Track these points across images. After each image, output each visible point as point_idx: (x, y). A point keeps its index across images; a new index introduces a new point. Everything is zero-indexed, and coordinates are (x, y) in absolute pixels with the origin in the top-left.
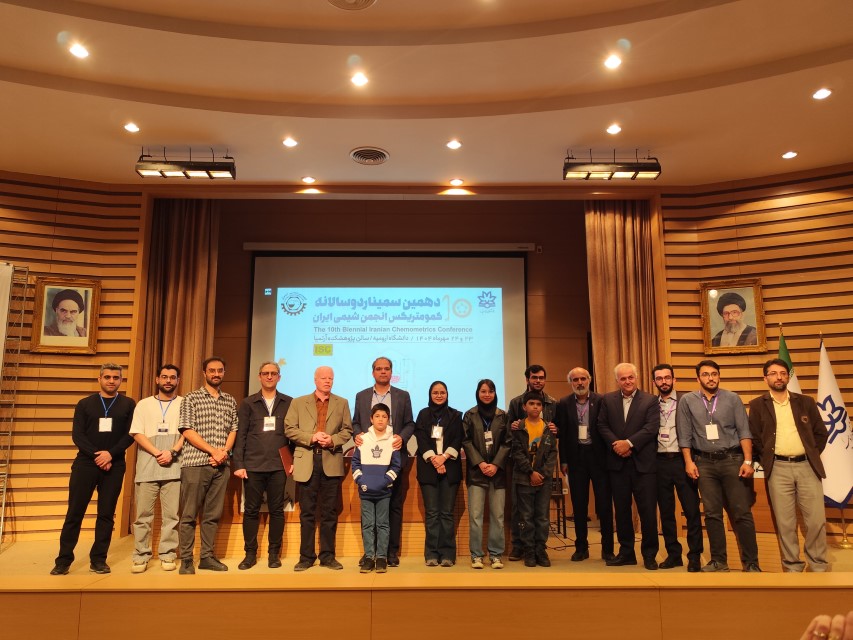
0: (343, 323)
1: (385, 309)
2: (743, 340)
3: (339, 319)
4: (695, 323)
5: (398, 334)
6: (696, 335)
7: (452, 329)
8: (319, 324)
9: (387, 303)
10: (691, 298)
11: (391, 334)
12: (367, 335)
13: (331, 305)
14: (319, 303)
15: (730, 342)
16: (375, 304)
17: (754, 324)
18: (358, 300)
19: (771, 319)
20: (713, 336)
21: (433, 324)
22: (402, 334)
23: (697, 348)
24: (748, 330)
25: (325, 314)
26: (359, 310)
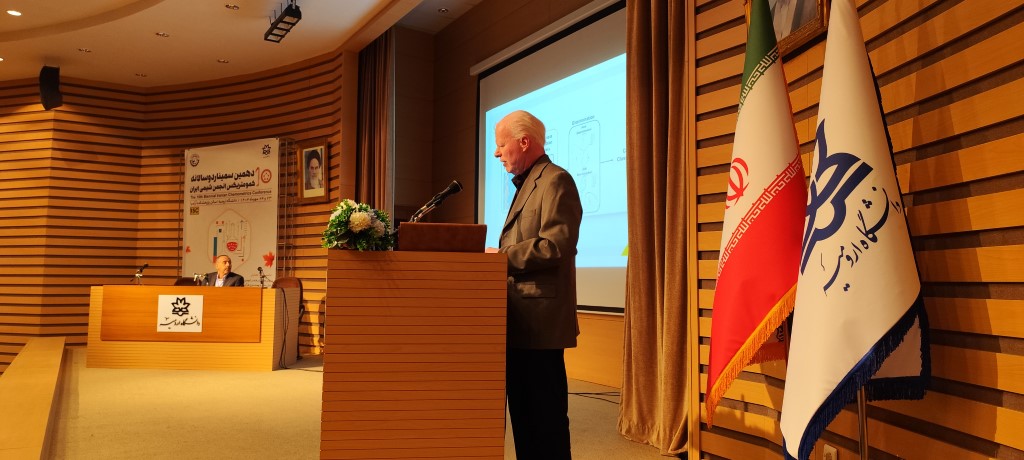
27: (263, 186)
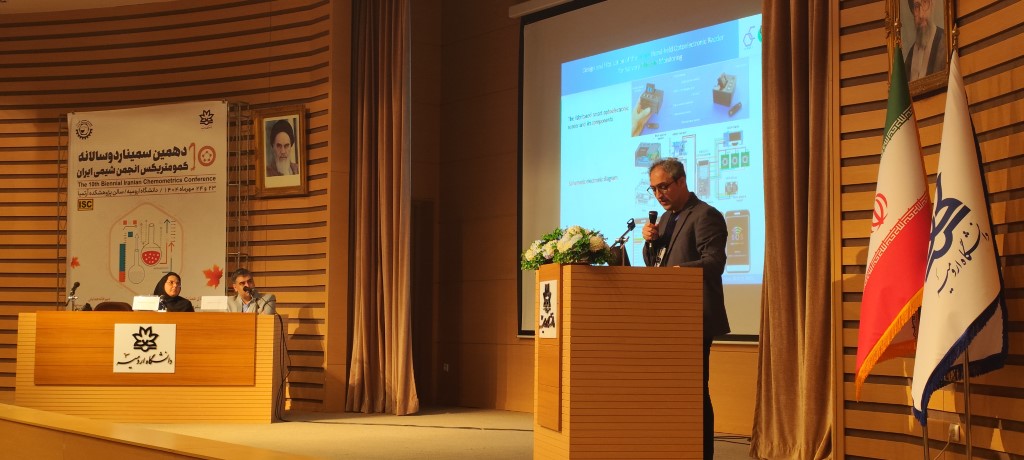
27: (201, 171)
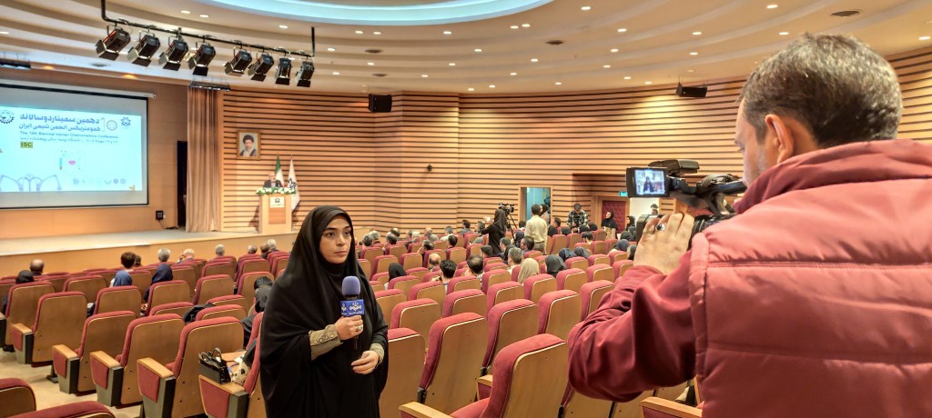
0: (38, 130)
1: (65, 123)
2: (252, 154)
3: (36, 128)
4: (234, 146)
5: (74, 138)
6: (234, 151)
7: (106, 136)
8: (23, 130)
9: (67, 120)
10: (233, 135)
11: (69, 137)
12: (54, 137)
13: (30, 119)
14: (23, 117)
15: (247, 155)
16: (59, 120)
17: (257, 148)
18: (48, 117)
19: (263, 147)
20: (241, 151)
21: (94, 133)
22: (76, 138)
23: (234, 156)
24: (254, 151)
25: (27, 124)
26: (49, 123)
